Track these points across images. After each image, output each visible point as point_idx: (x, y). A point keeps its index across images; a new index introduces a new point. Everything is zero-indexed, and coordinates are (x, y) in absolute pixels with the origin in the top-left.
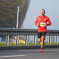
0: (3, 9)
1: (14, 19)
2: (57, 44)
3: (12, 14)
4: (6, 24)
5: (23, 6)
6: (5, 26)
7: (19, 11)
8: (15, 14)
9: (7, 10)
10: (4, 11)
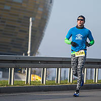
0: (4, 22)
1: (23, 40)
2: (96, 82)
3: (20, 31)
4: (10, 49)
5: (40, 18)
6: (9, 52)
7: (32, 27)
8: (26, 32)
9: (14, 25)
10: (7, 26)
